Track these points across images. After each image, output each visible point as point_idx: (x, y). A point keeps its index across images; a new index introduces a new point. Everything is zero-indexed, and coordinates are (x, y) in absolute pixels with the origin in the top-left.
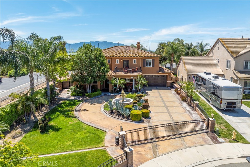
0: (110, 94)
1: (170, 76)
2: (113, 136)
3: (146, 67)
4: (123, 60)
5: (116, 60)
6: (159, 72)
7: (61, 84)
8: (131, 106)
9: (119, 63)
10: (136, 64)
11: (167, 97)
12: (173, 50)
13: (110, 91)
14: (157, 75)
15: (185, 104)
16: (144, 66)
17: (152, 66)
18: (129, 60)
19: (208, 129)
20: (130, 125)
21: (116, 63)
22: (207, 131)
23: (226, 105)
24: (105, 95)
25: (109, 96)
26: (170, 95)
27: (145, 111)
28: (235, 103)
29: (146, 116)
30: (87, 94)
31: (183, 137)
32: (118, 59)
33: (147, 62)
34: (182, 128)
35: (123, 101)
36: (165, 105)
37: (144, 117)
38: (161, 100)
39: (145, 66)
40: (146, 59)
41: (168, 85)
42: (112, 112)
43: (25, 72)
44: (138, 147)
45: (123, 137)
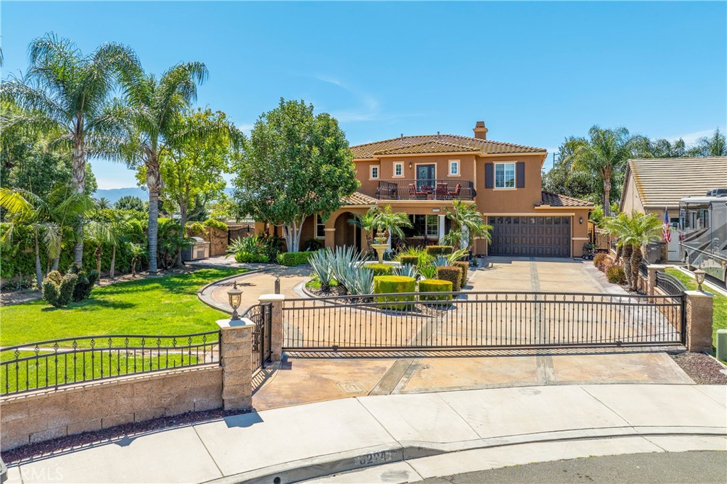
1: (581, 218)
3: (496, 189)
4: (416, 164)
5: (395, 164)
6: (543, 204)
7: (223, 236)
9: (402, 175)
10: (460, 175)
12: (608, 153)
14: (535, 217)
16: (489, 185)
17: (517, 187)
18: (436, 164)
19: (683, 341)
21: (395, 176)
22: (682, 348)
27: (434, 281)
30: (281, 256)
31: (553, 357)
32: (399, 163)
33: (497, 171)
39: (492, 187)
40: (496, 163)
41: (577, 249)
42: (324, 289)
44: (335, 363)
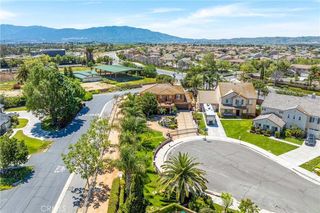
0: (158, 116)
1: (190, 104)
2: (165, 134)
4: (164, 96)
6: (184, 102)
8: (170, 123)
10: (171, 98)
11: (187, 117)
13: (158, 114)
14: (183, 104)
15: (194, 121)
17: (180, 99)
18: (167, 96)
20: (171, 130)
21: (160, 98)
22: (197, 132)
23: (209, 122)
24: (156, 116)
25: (158, 117)
26: (189, 116)
27: (176, 125)
28: (212, 122)
29: (176, 127)
31: (188, 134)
32: (161, 96)
34: (188, 131)
35: (166, 121)
36: (185, 122)
37: (175, 127)
38: (183, 119)
40: (177, 95)
41: (189, 109)
42: (162, 126)
44: (174, 137)
45: (169, 133)
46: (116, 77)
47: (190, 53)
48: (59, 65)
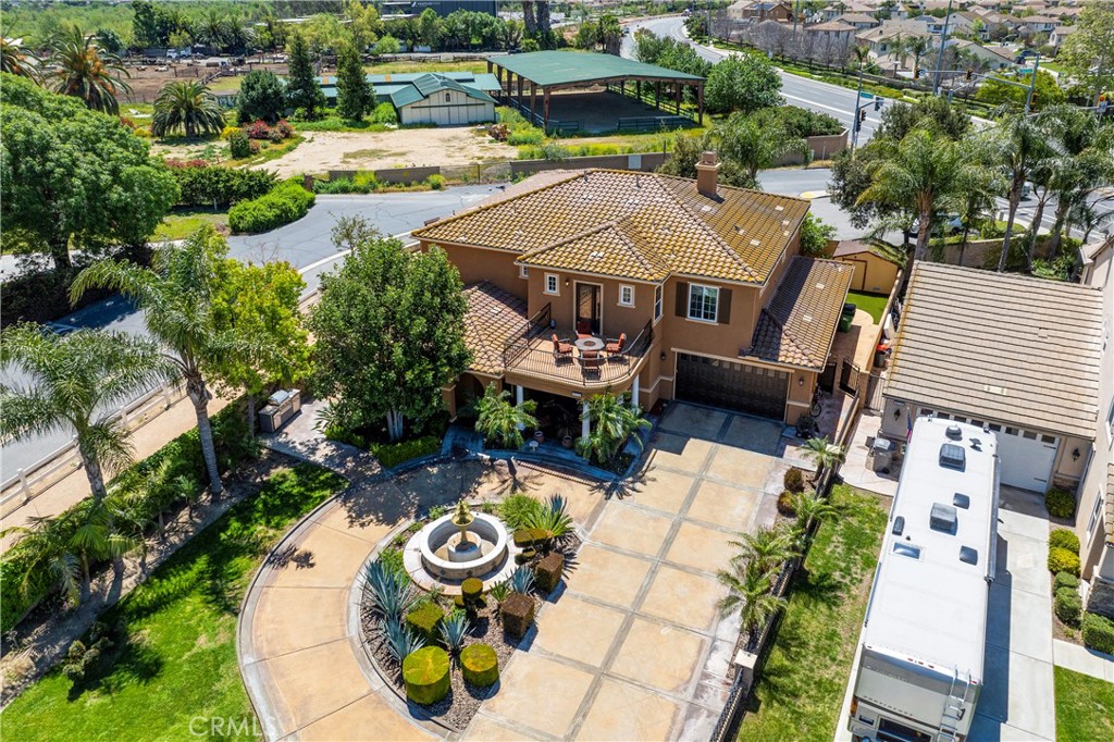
1: (801, 380)
3: (689, 318)
4: (575, 282)
5: (548, 275)
6: (751, 352)
9: (556, 292)
10: (634, 307)
14: (740, 364)
16: (681, 312)
17: (719, 321)
18: (599, 287)
21: (547, 291)
26: (739, 509)
32: (553, 276)
33: (693, 296)
39: (685, 316)
40: (691, 284)
41: (788, 421)
43: (290, 210)
46: (547, 106)
47: (1027, 19)
48: (432, 52)
